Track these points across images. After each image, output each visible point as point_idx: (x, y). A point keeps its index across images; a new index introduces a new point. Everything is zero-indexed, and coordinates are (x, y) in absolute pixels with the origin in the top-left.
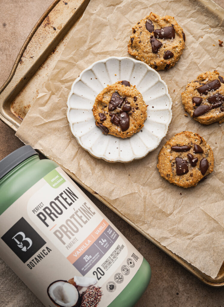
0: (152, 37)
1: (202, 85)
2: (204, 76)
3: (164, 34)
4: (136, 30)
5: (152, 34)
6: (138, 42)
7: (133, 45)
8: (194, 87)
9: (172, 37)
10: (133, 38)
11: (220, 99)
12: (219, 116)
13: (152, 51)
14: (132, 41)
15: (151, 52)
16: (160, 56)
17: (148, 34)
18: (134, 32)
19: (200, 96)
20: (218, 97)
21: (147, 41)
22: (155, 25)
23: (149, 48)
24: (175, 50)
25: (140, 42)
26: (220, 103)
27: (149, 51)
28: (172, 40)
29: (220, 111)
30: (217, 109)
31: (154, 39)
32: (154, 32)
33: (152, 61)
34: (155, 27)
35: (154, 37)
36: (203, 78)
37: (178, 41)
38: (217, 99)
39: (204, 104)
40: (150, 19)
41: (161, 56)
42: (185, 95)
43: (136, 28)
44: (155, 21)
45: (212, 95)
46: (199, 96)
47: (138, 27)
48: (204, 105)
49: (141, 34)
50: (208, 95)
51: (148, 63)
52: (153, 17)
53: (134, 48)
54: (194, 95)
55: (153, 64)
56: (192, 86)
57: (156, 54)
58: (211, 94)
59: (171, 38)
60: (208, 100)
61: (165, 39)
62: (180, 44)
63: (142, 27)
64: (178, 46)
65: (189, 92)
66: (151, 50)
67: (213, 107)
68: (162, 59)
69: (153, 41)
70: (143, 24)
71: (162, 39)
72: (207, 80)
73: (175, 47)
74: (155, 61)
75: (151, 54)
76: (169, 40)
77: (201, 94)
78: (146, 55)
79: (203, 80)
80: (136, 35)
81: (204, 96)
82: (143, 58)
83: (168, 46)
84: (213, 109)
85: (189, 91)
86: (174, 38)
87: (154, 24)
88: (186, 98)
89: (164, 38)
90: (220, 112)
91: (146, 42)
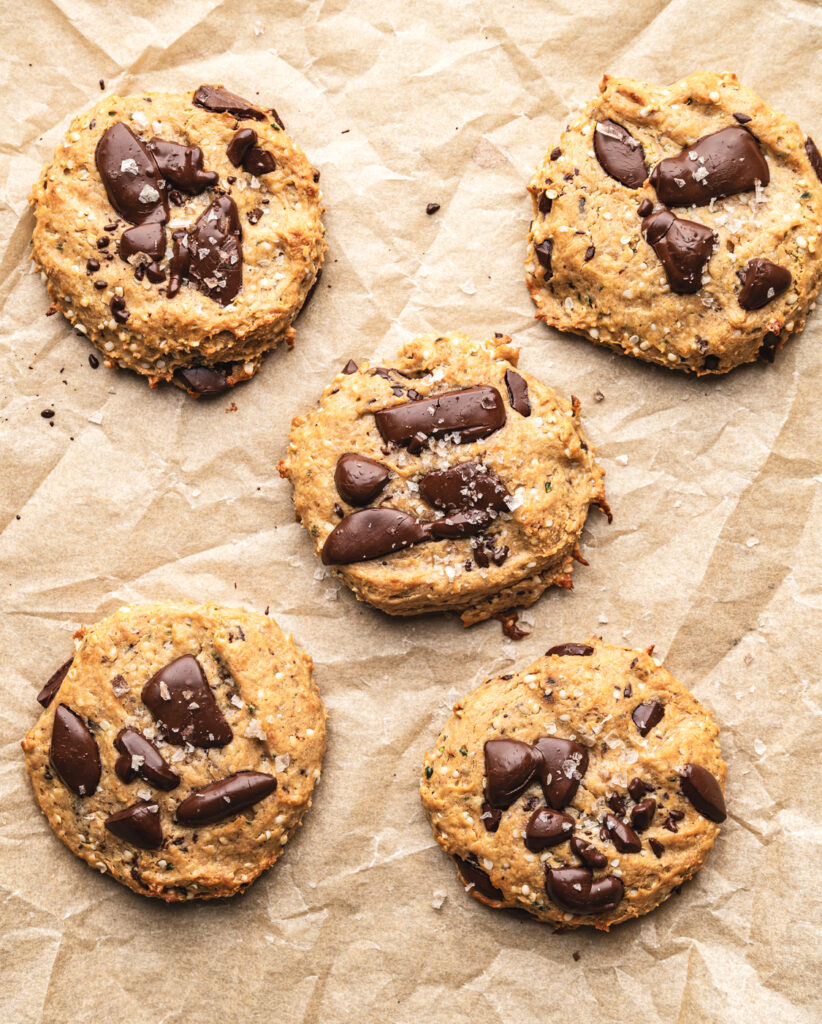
0: (646, 212)
1: (404, 398)
2: (429, 354)
3: (707, 178)
4: (551, 195)
5: (648, 193)
6: (579, 259)
7: (556, 276)
8: (359, 399)
9: (758, 183)
10: (550, 241)
11: (480, 496)
12: (458, 586)
13: (667, 287)
14: (544, 259)
15: (665, 293)
16: (717, 300)
17: (621, 200)
18: (545, 206)
19: (381, 455)
20: (472, 484)
21: (625, 240)
22: (646, 141)
23: (648, 273)
24: (790, 246)
25: (591, 254)
26: (476, 517)
27: (652, 290)
28: (759, 198)
29: (471, 558)
30: (459, 544)
31: (661, 217)
32: (653, 183)
33: (683, 335)
34: (647, 151)
35: (658, 207)
36: (421, 359)
37: (790, 191)
38: (465, 492)
39: (395, 501)
40: (615, 117)
41: (723, 299)
42: (306, 431)
43: (549, 181)
44: (641, 118)
45: (444, 465)
46: (378, 455)
47: (559, 179)
48: (395, 508)
49: (582, 210)
50: (426, 461)
51: (663, 350)
52: (625, 104)
53: (565, 289)
54: (354, 443)
55: (690, 350)
56: (351, 394)
57: (692, 298)
58: (444, 457)
59: (750, 189)
60: (419, 482)
61: (720, 199)
62: (807, 211)
63: (577, 172)
64: (803, 221)
65: (326, 422)
66: (663, 280)
67: (439, 533)
68: (736, 314)
69: (664, 230)
70: (580, 155)
71: (707, 203)
72: (439, 374)
73: (786, 234)
74: (702, 335)
75: (671, 304)
76: (743, 198)
77: (390, 445)
78: (640, 313)
79: (420, 374)
80: (558, 222)
81: (401, 461)
82: (633, 334)
83: (751, 235)
84: (438, 539)
85: (328, 413)
86: (765, 183)
87: (639, 136)
88: (308, 448)
89: (713, 200)
90: (468, 568)
91: (623, 247)
